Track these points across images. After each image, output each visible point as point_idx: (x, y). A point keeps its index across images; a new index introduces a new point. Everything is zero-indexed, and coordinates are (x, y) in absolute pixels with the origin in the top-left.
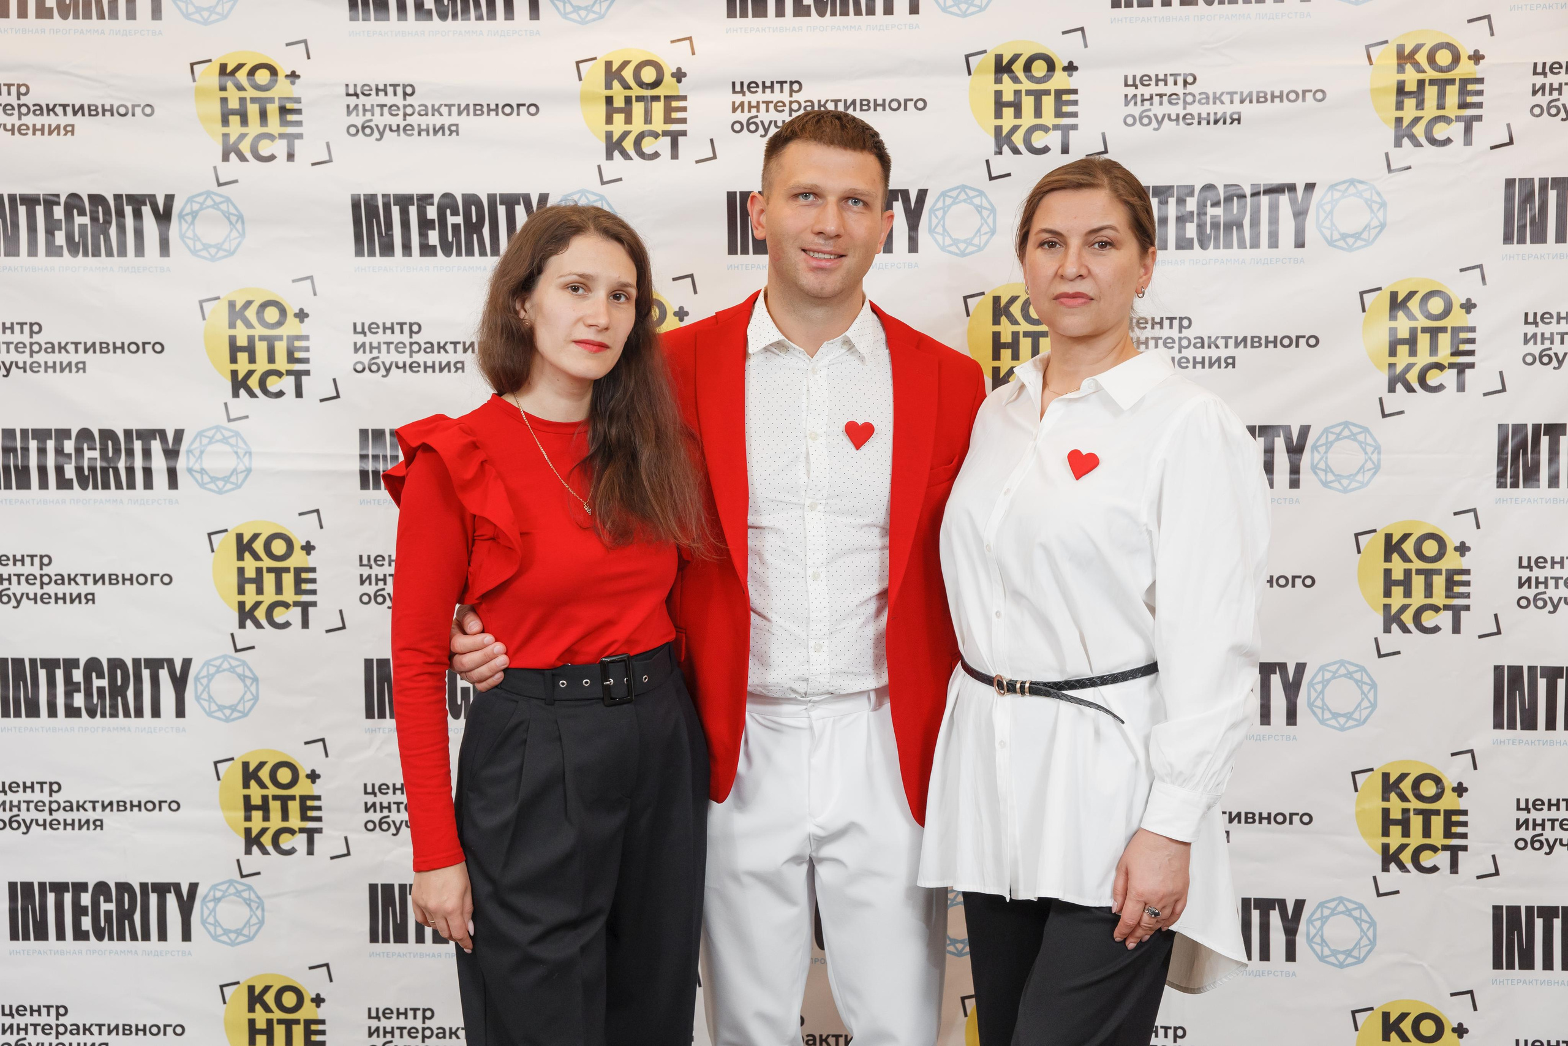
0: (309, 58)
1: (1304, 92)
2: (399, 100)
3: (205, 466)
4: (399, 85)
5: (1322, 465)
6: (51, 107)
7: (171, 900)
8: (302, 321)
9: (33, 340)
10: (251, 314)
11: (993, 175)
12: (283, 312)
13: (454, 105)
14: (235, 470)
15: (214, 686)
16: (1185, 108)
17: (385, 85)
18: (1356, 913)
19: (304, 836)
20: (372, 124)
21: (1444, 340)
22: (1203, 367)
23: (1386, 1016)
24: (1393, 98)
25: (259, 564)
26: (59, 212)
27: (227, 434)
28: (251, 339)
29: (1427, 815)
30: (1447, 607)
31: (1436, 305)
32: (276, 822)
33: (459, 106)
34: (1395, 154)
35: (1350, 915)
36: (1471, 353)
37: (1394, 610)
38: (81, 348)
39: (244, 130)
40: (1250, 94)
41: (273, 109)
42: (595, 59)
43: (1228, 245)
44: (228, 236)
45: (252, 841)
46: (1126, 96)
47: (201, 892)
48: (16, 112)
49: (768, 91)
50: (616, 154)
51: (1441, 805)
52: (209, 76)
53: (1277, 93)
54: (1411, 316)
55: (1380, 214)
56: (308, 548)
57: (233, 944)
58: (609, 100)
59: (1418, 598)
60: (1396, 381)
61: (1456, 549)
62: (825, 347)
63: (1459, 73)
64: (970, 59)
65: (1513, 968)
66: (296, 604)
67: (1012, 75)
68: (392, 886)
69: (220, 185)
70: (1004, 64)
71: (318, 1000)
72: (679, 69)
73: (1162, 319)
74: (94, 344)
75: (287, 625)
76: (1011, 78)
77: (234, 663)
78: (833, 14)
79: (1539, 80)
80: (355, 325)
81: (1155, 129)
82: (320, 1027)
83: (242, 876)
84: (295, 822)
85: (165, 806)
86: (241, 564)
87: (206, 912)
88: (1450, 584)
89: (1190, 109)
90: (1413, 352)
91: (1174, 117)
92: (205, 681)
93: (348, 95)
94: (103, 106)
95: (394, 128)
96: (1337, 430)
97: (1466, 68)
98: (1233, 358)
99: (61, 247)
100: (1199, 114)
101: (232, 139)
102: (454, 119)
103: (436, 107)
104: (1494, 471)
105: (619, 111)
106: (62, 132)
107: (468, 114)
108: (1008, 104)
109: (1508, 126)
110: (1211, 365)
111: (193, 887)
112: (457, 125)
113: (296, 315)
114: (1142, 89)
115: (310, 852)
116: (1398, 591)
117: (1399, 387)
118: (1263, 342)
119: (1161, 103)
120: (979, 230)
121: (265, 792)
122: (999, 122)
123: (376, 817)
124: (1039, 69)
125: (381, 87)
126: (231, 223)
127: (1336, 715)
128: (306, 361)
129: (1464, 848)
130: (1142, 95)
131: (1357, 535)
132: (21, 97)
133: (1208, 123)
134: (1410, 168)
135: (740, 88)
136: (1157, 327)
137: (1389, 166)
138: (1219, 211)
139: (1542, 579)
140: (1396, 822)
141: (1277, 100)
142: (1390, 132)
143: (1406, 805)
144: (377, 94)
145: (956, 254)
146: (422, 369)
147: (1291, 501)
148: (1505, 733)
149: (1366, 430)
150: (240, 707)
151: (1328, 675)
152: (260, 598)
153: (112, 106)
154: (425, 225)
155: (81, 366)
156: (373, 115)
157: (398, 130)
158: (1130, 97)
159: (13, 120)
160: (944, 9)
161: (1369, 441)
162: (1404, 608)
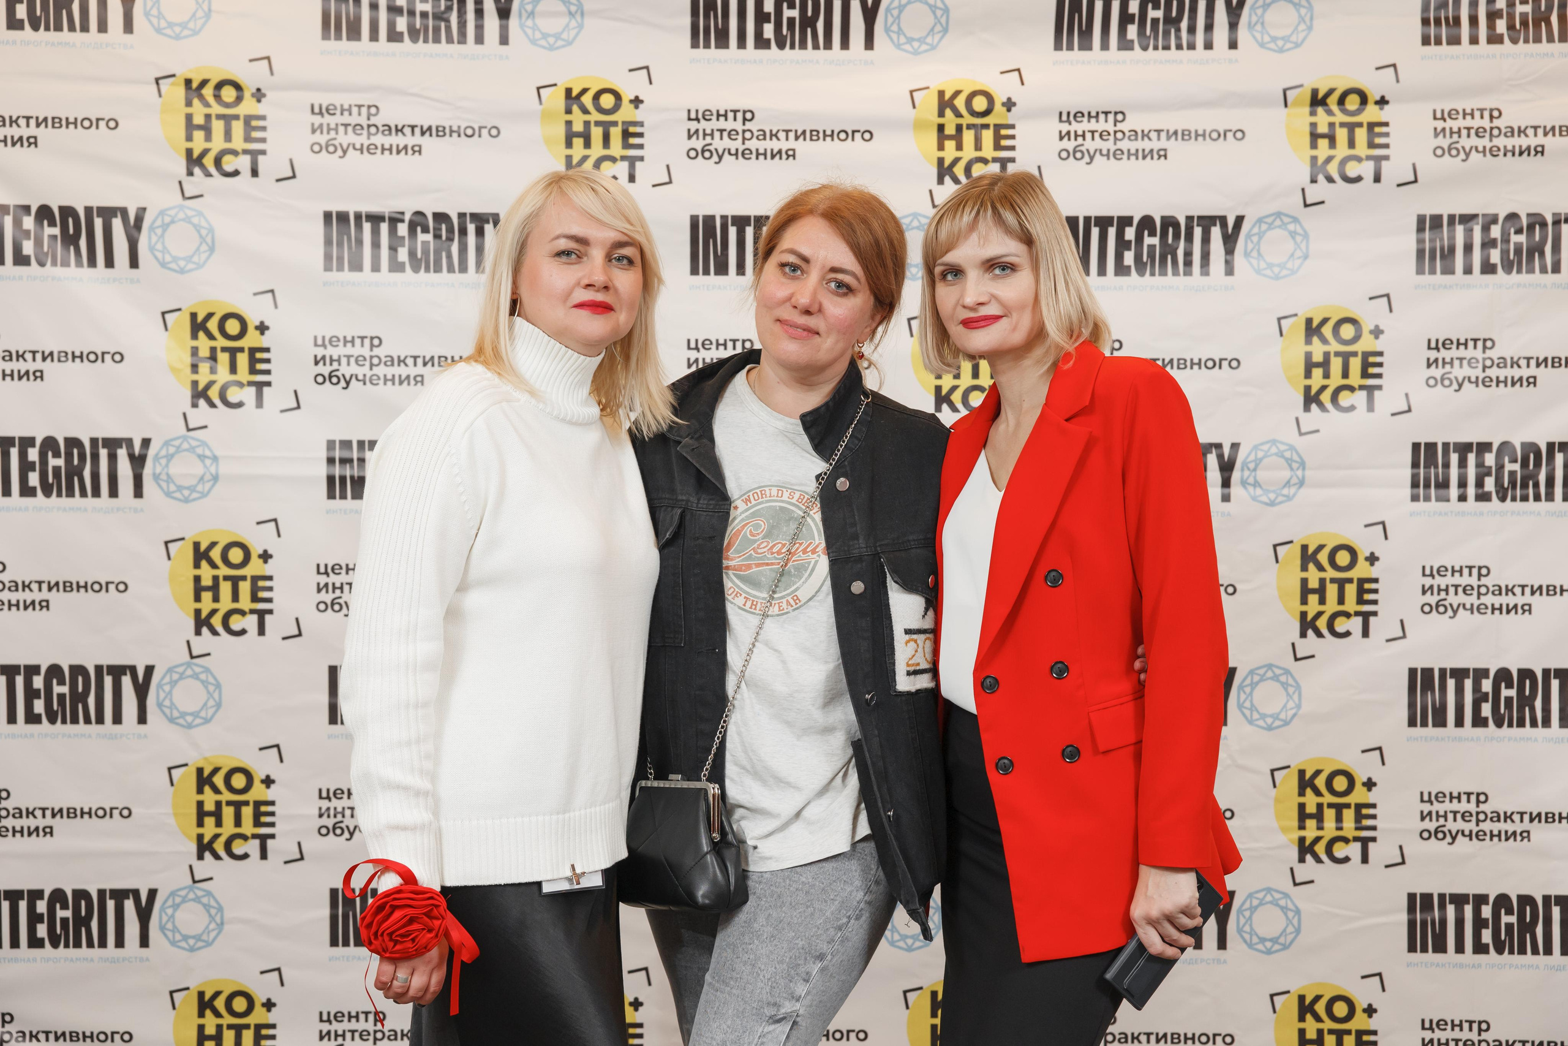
0: (651, 83)
2: (738, 126)
4: (739, 111)
6: (400, 127)
9: (373, 354)
11: (1309, 202)
13: (791, 131)
16: (1491, 140)
17: (726, 111)
20: (711, 148)
22: (1506, 386)
26: (403, 229)
33: (796, 131)
38: (420, 361)
39: (587, 152)
40: (1553, 128)
42: (927, 88)
43: (1531, 271)
46: (1435, 129)
48: (365, 132)
49: (1093, 120)
52: (555, 99)
58: (941, 128)
64: (1288, 93)
67: (1326, 108)
70: (1320, 95)
72: (1009, 99)
73: (1466, 340)
74: (432, 358)
78: (1156, 48)
81: (1464, 161)
89: (1496, 142)
91: (1480, 149)
93: (690, 119)
94: (451, 127)
95: (733, 151)
98: (1535, 378)
99: (404, 263)
100: (1505, 147)
102: (792, 144)
103: (774, 132)
105: (950, 137)
106: (410, 152)
107: (805, 139)
108: (1323, 136)
110: (1513, 384)
112: (794, 150)
114: (1450, 123)
119: (1469, 136)
120: (1292, 255)
122: (1314, 152)
124: (1352, 103)
125: (722, 112)
130: (1451, 128)
132: (372, 118)
133: (1514, 155)
135: (1065, 117)
136: (1462, 347)
138: (1522, 238)
144: (718, 119)
153: (459, 127)
155: (419, 379)
156: (713, 139)
157: (736, 154)
158: (1439, 130)
159: (362, 139)
160: (1262, 45)
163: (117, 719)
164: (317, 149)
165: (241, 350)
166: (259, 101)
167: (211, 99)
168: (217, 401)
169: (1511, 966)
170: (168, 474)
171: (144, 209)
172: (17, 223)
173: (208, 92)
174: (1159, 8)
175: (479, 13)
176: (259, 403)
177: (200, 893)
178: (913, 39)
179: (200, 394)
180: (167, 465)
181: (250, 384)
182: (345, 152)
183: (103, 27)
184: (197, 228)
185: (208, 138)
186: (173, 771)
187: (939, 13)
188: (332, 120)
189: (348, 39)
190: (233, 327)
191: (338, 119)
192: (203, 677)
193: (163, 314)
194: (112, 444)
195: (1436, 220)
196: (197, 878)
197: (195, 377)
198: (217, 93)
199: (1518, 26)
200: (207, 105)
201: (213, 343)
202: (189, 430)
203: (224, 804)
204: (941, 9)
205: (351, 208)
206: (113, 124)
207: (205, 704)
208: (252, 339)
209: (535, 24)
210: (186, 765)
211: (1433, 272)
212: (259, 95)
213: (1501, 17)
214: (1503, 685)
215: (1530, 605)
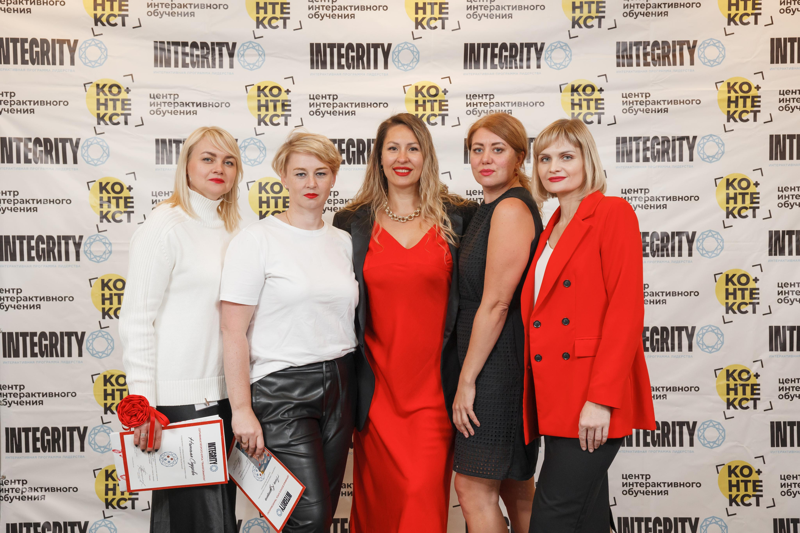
0: (294, 84)
1: (692, 100)
2: (331, 101)
4: (331, 95)
5: (701, 247)
6: (187, 103)
8: (130, 191)
10: (268, 188)
14: (104, 253)
16: (646, 106)
18: (717, 426)
20: (320, 111)
21: (748, 198)
22: (654, 208)
23: (730, 467)
24: (726, 103)
27: (101, 237)
29: (744, 386)
30: (750, 303)
31: (744, 184)
33: (355, 103)
34: (727, 125)
35: (715, 427)
36: (758, 203)
37: (730, 305)
39: (267, 113)
40: (671, 101)
41: (279, 105)
42: (411, 85)
43: (663, 160)
44: (259, 156)
46: (623, 101)
48: (173, 105)
49: (481, 98)
51: (750, 382)
52: (253, 91)
53: (682, 101)
54: (734, 188)
55: (722, 148)
58: (417, 102)
59: (739, 300)
60: (729, 213)
61: (754, 280)
63: (751, 94)
64: (562, 86)
65: (779, 446)
69: (257, 135)
70: (575, 88)
72: (445, 89)
73: (638, 189)
76: (578, 94)
78: (506, 68)
79: (782, 97)
81: (635, 115)
88: (751, 294)
89: (648, 107)
90: (736, 203)
91: (642, 110)
93: (310, 99)
94: (209, 103)
95: (329, 112)
96: (707, 233)
97: (754, 92)
98: (666, 205)
100: (652, 109)
101: (262, 116)
102: (354, 109)
103: (346, 104)
104: (768, 249)
105: (421, 106)
106: (192, 113)
107: (359, 107)
108: (577, 104)
109: (770, 114)
110: (657, 208)
112: (355, 111)
113: (127, 188)
114: (629, 99)
116: (731, 297)
117: (730, 216)
118: (677, 198)
119: (637, 104)
122: (573, 111)
124: (588, 91)
125: (324, 96)
126: (260, 151)
127: (708, 347)
129: (759, 399)
130: (629, 101)
131: (715, 275)
132: (176, 99)
133: (655, 112)
134: (733, 130)
135: (469, 97)
136: (636, 192)
137: (725, 129)
138: (659, 147)
139: (787, 292)
140: (732, 389)
141: (682, 104)
142: (725, 117)
143: (736, 382)
144: (322, 99)
147: (689, 262)
148: (774, 353)
149: (718, 233)
151: (704, 331)
153: (213, 103)
156: (320, 107)
157: (330, 113)
158: (624, 102)
159: (172, 109)
160: (551, 67)
161: (719, 237)
162: (734, 304)
163: (70, 355)
164: (152, 113)
165: (121, 198)
166: (128, 93)
167: (107, 93)
168: (111, 220)
169: (659, 451)
170: (90, 251)
171: (80, 139)
172: (26, 145)
173: (106, 89)
174: (507, 51)
175: (221, 55)
176: (129, 220)
177: (106, 428)
178: (404, 65)
179: (103, 217)
180: (90, 247)
181: (125, 212)
182: (164, 114)
183: (62, 63)
184: (102, 146)
185: (106, 109)
186: (94, 377)
187: (415, 53)
188: (159, 101)
189: (165, 67)
190: (117, 188)
191: (161, 100)
192: (106, 336)
193: (88, 183)
194: (67, 238)
195: (624, 140)
196: (104, 422)
197: (101, 210)
198: (110, 90)
199: (656, 59)
200: (106, 95)
201: (109, 195)
202: (99, 232)
203: (115, 390)
204: (416, 52)
205: (167, 137)
206: (66, 103)
207: (107, 348)
208: (125, 193)
209: (244, 59)
210: (99, 374)
211: (623, 161)
212: (128, 90)
213: (649, 55)
214: (655, 334)
215: (665, 300)
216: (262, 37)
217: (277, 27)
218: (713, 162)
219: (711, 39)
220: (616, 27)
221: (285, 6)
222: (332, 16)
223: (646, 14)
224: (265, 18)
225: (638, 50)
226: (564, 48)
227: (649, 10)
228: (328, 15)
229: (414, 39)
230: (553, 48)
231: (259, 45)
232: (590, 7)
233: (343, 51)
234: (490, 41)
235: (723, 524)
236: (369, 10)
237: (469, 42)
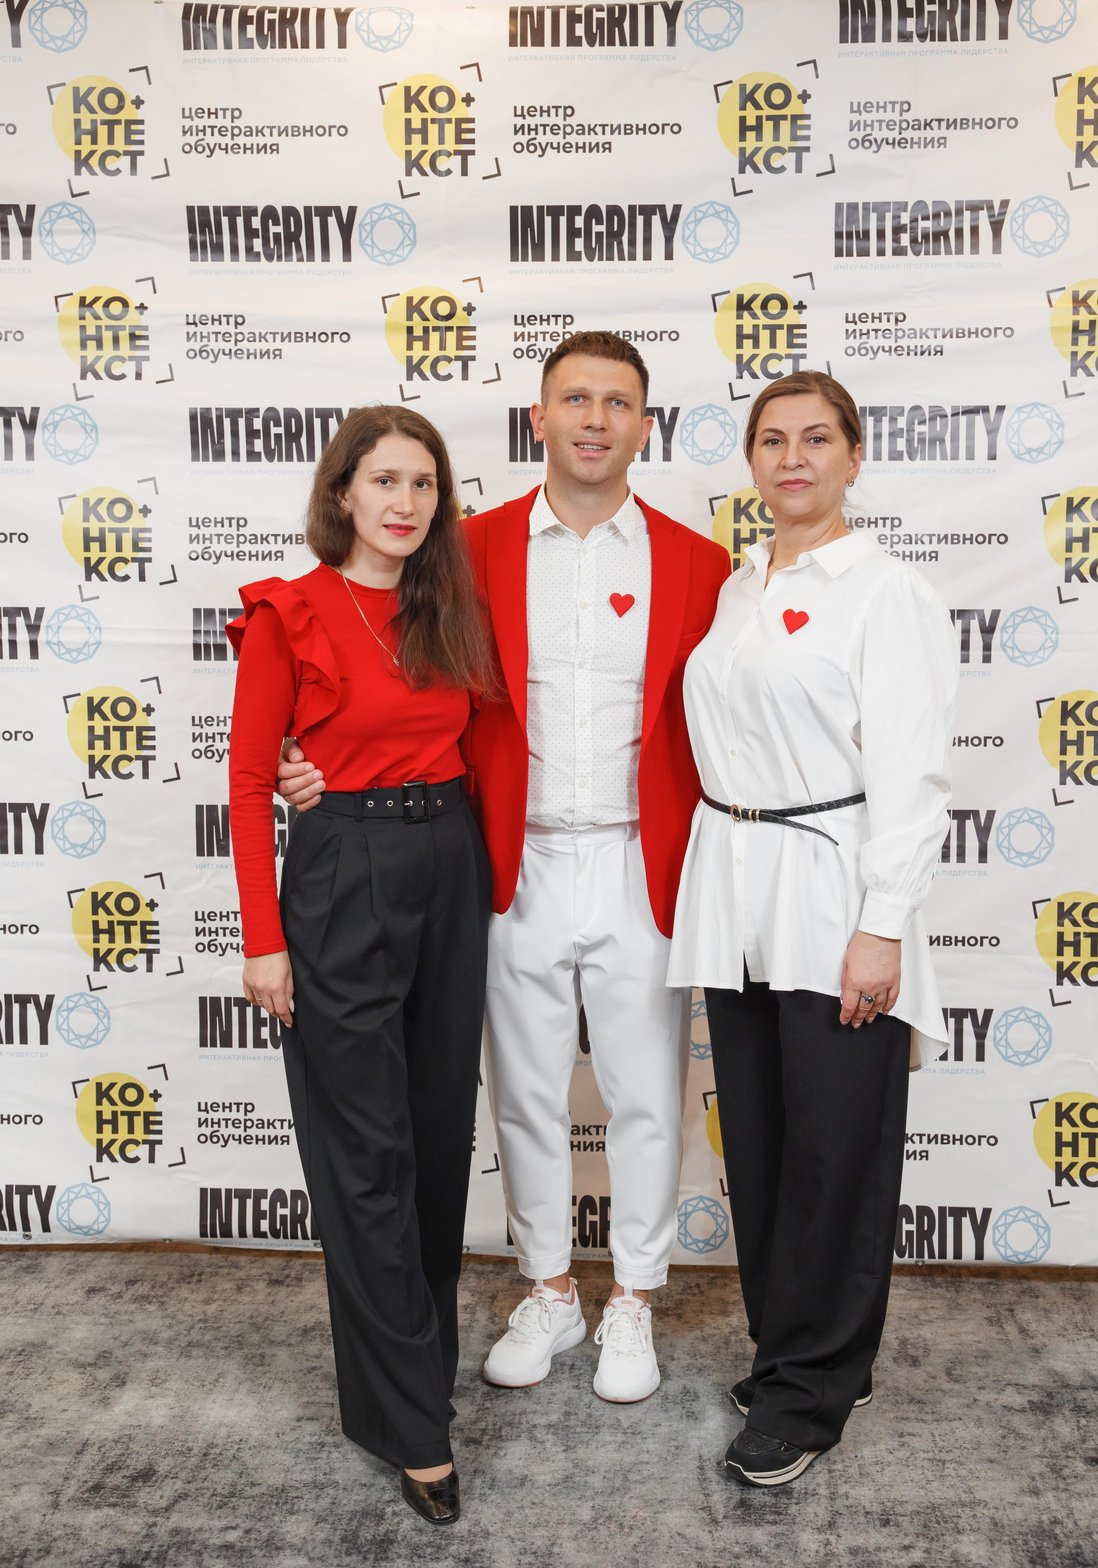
0: (155, 292)
1: (996, 329)
2: (231, 329)
3: (62, 639)
4: (231, 316)
5: (1010, 643)
7: (31, 1009)
8: (145, 516)
10: (102, 509)
11: (735, 395)
12: (129, 508)
13: (278, 333)
14: (87, 643)
15: (66, 826)
16: (896, 341)
17: (220, 316)
18: (1035, 1020)
19: (145, 955)
20: (208, 349)
23: (1059, 1105)
24: (1069, 335)
25: (107, 723)
27: (81, 612)
28: (102, 531)
29: (1094, 938)
32: (120, 944)
33: (282, 333)
34: (1072, 382)
35: (1030, 1022)
37: (1068, 766)
39: (99, 353)
40: (951, 331)
41: (124, 336)
42: (398, 294)
43: (933, 457)
44: (84, 443)
45: (100, 959)
46: (847, 330)
47: (56, 1003)
49: (545, 323)
50: (415, 375)
52: (71, 307)
53: (973, 330)
54: (1084, 519)
55: (1059, 433)
56: (149, 710)
57: (83, 1047)
58: (410, 330)
60: (1072, 572)
62: (594, 531)
66: (138, 758)
67: (751, 312)
68: (219, 998)
69: (78, 399)
70: (745, 301)
71: (156, 1096)
72: (469, 304)
73: (877, 519)
75: (130, 775)
76: (750, 314)
77: (85, 808)
78: (601, 259)
80: (190, 519)
81: (871, 359)
82: (158, 1118)
83: (92, 990)
84: (136, 943)
85: (26, 929)
86: (91, 723)
87: (61, 1020)
89: (901, 342)
90: (1085, 549)
91: (887, 349)
92: (60, 823)
93: (188, 324)
95: (227, 352)
96: (1023, 614)
98: (936, 552)
100: (908, 347)
101: (89, 361)
102: (278, 344)
103: (263, 335)
105: (418, 339)
107: (290, 341)
108: (748, 337)
110: (918, 558)
111: (50, 999)
112: (280, 350)
113: (140, 511)
114: (860, 325)
115: (149, 969)
116: (1072, 750)
117: (1074, 578)
118: (961, 539)
119: (876, 337)
120: (722, 443)
121: (111, 918)
122: (740, 351)
123: (206, 940)
124: (774, 307)
125: (216, 317)
126: (86, 432)
127: (1019, 854)
128: (148, 550)
130: (861, 330)
131: (1038, 703)
133: (916, 354)
134: (1083, 394)
135: (521, 320)
137: (1066, 392)
138: (924, 428)
140: (1069, 944)
141: (973, 336)
142: (1067, 364)
143: (1077, 929)
144: (213, 323)
145: (703, 463)
146: (247, 557)
147: (984, 673)
149: (1046, 614)
150: (90, 846)
151: (1013, 821)
152: (107, 752)
154: (252, 434)
156: (209, 341)
157: (230, 354)
158: (850, 332)
160: (694, 256)
161: (1049, 623)
162: (1077, 764)
174: (602, 223)
178: (386, 252)
187: (407, 228)
199: (920, 240)
204: (408, 224)
209: (53, 241)
216: (87, 193)
217: (118, 171)
218: (1041, 461)
219: (1040, 198)
220: (833, 171)
221: (133, 127)
222: (232, 148)
223: (899, 143)
224: (92, 153)
225: (881, 219)
226: (723, 215)
227: (905, 134)
228: (223, 146)
229: (403, 197)
230: (699, 215)
231: (81, 210)
232: (776, 128)
233: (256, 223)
234: (565, 202)
235: (1041, 1223)
236: (308, 134)
237: (520, 203)
